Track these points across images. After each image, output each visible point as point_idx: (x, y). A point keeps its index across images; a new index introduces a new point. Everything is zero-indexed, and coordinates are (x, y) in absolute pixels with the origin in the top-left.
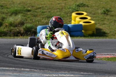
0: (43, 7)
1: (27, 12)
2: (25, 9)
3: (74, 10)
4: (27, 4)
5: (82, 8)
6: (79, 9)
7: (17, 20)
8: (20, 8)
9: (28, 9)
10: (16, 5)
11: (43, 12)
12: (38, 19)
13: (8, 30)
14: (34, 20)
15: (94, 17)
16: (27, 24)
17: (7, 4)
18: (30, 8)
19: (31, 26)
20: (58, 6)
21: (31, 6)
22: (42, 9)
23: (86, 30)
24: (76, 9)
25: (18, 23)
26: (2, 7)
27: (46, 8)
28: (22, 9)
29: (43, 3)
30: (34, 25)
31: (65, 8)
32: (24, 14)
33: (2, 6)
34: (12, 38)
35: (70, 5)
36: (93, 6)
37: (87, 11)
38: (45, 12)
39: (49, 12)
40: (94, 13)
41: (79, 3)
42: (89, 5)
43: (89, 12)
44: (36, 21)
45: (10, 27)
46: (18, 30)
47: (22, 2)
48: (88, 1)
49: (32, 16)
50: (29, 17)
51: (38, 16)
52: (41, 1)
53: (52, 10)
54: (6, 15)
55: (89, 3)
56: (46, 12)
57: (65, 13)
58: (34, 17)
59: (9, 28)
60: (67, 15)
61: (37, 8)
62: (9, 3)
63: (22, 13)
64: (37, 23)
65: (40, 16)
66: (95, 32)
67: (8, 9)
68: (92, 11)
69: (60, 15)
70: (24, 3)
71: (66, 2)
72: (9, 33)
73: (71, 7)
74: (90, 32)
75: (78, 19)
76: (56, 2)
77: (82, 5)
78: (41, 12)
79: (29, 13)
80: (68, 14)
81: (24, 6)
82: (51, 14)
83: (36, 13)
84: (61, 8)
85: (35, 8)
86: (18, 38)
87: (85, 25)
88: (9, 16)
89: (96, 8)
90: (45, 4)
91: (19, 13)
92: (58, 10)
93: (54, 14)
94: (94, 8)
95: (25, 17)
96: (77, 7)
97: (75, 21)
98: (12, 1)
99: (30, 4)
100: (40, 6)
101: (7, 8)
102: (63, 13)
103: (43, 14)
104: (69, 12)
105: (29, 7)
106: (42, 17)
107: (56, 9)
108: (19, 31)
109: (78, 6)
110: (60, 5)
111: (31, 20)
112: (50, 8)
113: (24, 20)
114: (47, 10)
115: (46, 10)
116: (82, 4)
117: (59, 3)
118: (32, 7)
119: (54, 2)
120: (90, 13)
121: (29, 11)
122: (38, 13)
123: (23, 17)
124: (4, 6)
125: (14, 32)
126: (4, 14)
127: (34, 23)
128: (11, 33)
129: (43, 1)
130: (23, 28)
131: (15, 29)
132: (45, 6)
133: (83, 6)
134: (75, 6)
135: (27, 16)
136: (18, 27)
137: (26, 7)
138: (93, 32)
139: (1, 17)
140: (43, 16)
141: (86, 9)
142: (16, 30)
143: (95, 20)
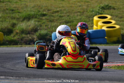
0: (61, 10)
1: (42, 17)
2: (40, 13)
3: (98, 13)
4: (42, 7)
5: (108, 10)
6: (104, 12)
7: (30, 26)
8: (34, 11)
9: (43, 13)
10: (29, 9)
11: (61, 17)
12: (54, 24)
13: (18, 38)
14: (49, 26)
15: (121, 21)
16: (41, 31)
17: (19, 7)
18: (46, 11)
19: (46, 32)
20: (78, 9)
21: (46, 9)
22: (60, 12)
23: (109, 37)
24: (100, 12)
25: (30, 30)
26: (14, 12)
27: (65, 12)
28: (36, 13)
29: (61, 5)
30: (49, 31)
31: (87, 11)
32: (38, 19)
33: (13, 10)
34: (19, 47)
35: (93, 8)
36: (120, 9)
37: (113, 14)
38: (63, 16)
39: (68, 16)
40: (121, 16)
41: (103, 5)
42: (116, 6)
43: (115, 16)
44: (53, 27)
45: (22, 34)
46: (30, 38)
47: (36, 5)
48: (114, 3)
49: (48, 21)
50: (44, 23)
51: (54, 21)
52: (59, 4)
53: (71, 14)
54: (17, 21)
55: (116, 4)
56: (65, 16)
57: (87, 16)
58: (50, 23)
59: (20, 35)
60: (89, 20)
61: (54, 12)
62: (22, 6)
63: (36, 17)
64: (54, 29)
65: (57, 21)
66: (121, 39)
67: (19, 14)
68: (119, 14)
69: (81, 19)
70: (39, 6)
71: (89, 4)
72: (20, 41)
73: (94, 10)
74: (115, 39)
75: (100, 24)
76: (76, 4)
77: (107, 7)
78: (59, 16)
79: (44, 18)
80: (90, 17)
81: (39, 10)
82: (70, 19)
83: (52, 18)
84: (82, 11)
85: (52, 11)
86: (26, 47)
87: (108, 31)
88: (20, 22)
89: (123, 10)
90: (63, 7)
91: (33, 17)
92: (79, 14)
93: (74, 18)
94: (121, 10)
95: (40, 23)
96: (101, 10)
97: (97, 26)
98: (25, 4)
99: (46, 7)
100: (58, 9)
101: (19, 12)
102: (84, 17)
103: (60, 18)
104: (91, 16)
105: (44, 10)
106: (59, 22)
107: (76, 13)
108: (32, 39)
109: (103, 8)
110: (81, 7)
111: (46, 26)
112: (69, 12)
113: (38, 27)
114: (66, 13)
115: (64, 14)
116: (107, 5)
117: (80, 5)
118: (49, 10)
119: (74, 4)
120: (117, 16)
121: (44, 15)
122: (55, 18)
123: (37, 23)
124: (15, 10)
125: (25, 40)
126: (15, 19)
127: (50, 29)
128: (22, 42)
129: (61, 3)
130: (36, 36)
131: (27, 37)
132: (63, 9)
133: (108, 9)
134: (99, 8)
135: (41, 21)
136: (31, 35)
137: (41, 10)
138: (118, 38)
139: (11, 23)
140: (61, 21)
141: (111, 12)
142: (28, 39)
143: (122, 24)
